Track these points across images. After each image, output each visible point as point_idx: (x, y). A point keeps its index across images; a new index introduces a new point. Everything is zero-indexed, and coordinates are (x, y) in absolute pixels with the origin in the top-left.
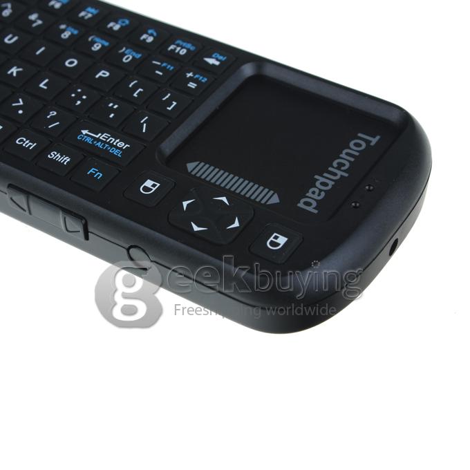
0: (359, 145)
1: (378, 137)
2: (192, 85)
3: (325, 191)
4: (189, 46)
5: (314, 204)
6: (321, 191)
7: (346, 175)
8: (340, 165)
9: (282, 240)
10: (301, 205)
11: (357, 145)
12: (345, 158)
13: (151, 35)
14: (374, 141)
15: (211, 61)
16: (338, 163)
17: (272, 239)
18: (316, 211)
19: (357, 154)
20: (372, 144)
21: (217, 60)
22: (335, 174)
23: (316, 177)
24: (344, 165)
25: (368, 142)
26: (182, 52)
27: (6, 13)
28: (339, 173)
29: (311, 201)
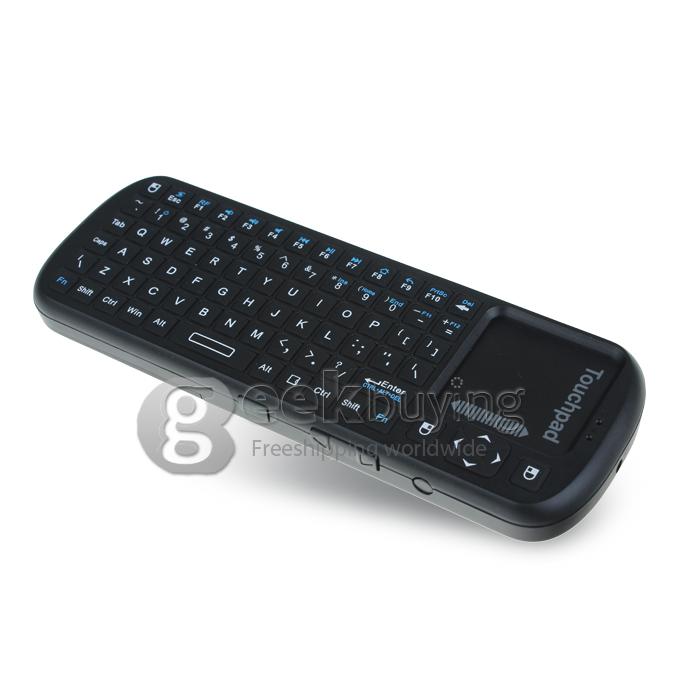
0: (588, 380)
1: (602, 372)
2: (449, 332)
3: (564, 423)
4: (442, 293)
5: (556, 435)
6: (560, 423)
7: (579, 408)
8: (574, 399)
9: (535, 472)
10: (546, 436)
11: (586, 379)
12: (577, 392)
13: (409, 283)
14: (599, 375)
15: (462, 308)
16: (573, 397)
17: (527, 471)
18: (557, 442)
19: (586, 388)
20: (598, 378)
21: (467, 306)
22: (571, 408)
23: (556, 410)
24: (577, 399)
25: (594, 376)
26: (438, 299)
27: (285, 265)
28: (574, 406)
29: (553, 432)
